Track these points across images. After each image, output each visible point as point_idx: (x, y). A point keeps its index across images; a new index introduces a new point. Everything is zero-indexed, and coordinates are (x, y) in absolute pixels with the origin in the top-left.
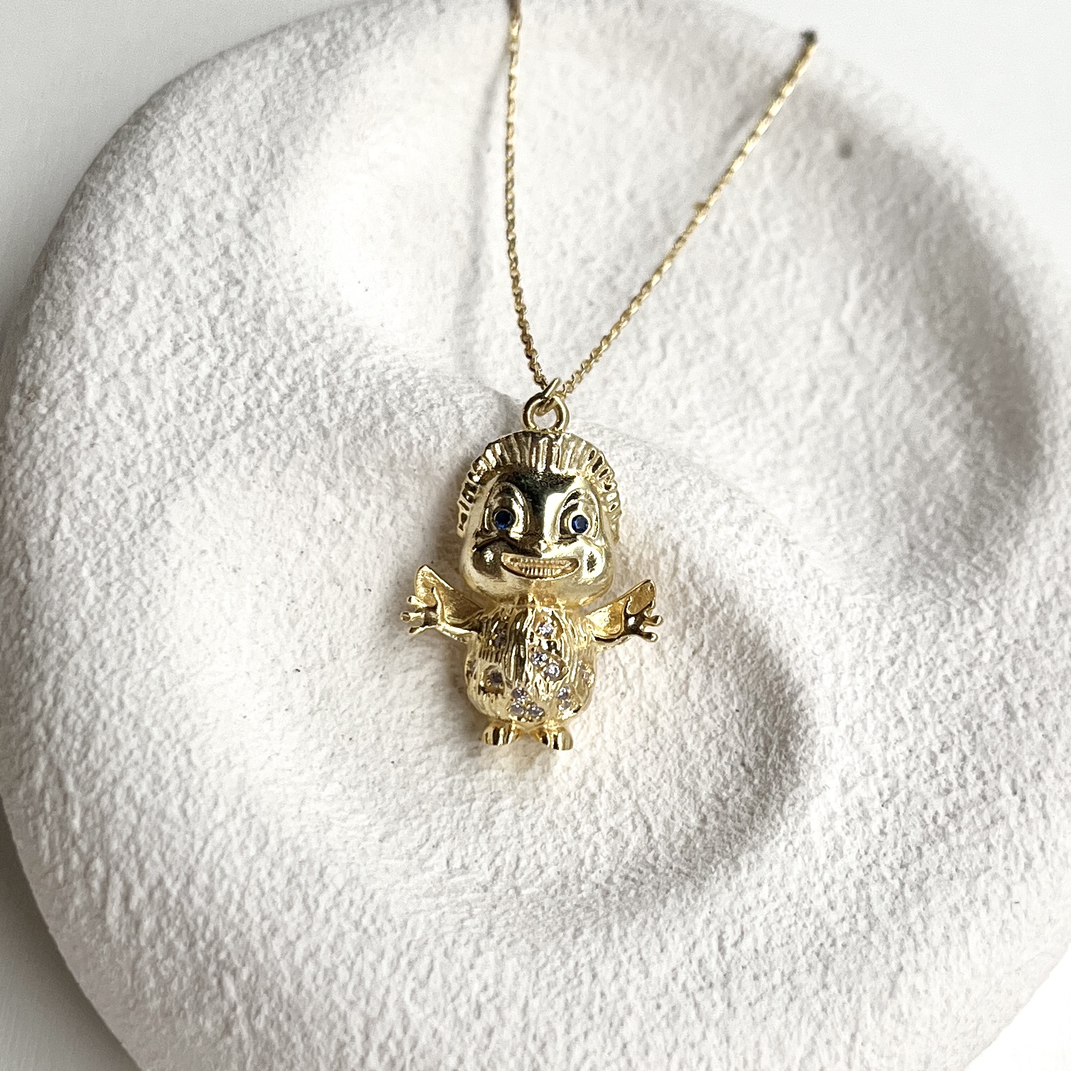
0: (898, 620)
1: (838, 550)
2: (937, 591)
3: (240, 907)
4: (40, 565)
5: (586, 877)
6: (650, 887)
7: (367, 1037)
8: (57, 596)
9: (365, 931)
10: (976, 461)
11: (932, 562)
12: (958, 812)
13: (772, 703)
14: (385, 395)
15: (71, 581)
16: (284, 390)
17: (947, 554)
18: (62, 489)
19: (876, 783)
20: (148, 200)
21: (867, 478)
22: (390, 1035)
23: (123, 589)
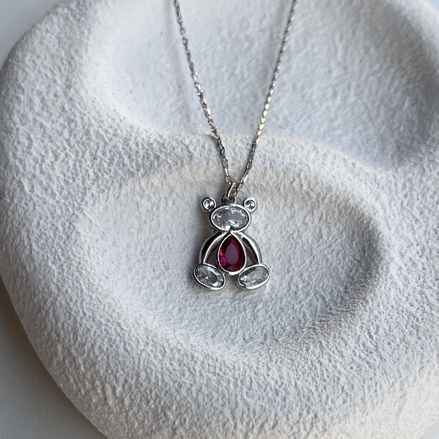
0: (403, 179)
1: (368, 158)
2: (416, 162)
3: (163, 381)
4: (30, 266)
5: (304, 326)
6: (332, 321)
7: (234, 417)
8: (41, 277)
9: (219, 375)
11: (410, 151)
13: (360, 230)
14: (152, 149)
15: (45, 269)
16: (108, 161)
17: (415, 145)
18: (28, 231)
19: (414, 249)
20: (22, 97)
21: (370, 124)
22: (243, 414)
23: (68, 266)
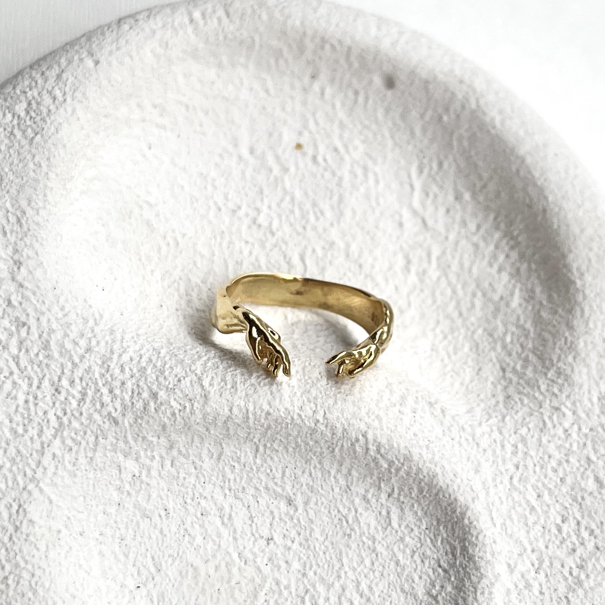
0: (513, 435)
1: (457, 385)
2: (531, 405)
10: (530, 296)
11: (521, 381)
12: (584, 564)
13: (450, 521)
14: (146, 380)
16: (78, 396)
17: (529, 373)
19: (528, 557)
21: (459, 322)
23: (16, 579)
